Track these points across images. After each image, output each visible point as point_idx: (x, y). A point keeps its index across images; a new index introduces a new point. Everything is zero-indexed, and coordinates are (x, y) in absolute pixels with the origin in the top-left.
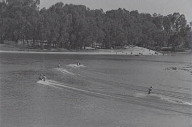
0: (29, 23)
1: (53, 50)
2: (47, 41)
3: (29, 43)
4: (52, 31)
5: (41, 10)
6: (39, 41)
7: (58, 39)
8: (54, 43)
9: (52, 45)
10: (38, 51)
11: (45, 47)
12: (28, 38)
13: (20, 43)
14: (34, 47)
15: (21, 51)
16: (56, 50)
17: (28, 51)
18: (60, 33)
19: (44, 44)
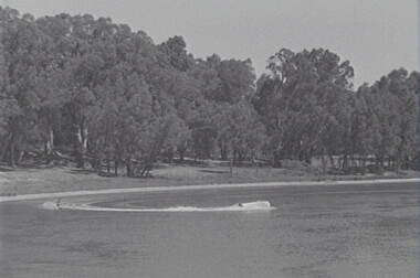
0: (332, 118)
1: (386, 174)
2: (374, 156)
3: (336, 163)
4: (384, 133)
5: (360, 88)
6: (355, 156)
7: (399, 149)
8: (391, 158)
9: (386, 164)
10: (355, 179)
11: (372, 169)
12: (332, 153)
13: (315, 163)
14: (346, 171)
15: (319, 180)
16: (395, 175)
17: (335, 180)
18: (402, 137)
19: (368, 163)
